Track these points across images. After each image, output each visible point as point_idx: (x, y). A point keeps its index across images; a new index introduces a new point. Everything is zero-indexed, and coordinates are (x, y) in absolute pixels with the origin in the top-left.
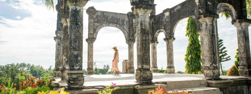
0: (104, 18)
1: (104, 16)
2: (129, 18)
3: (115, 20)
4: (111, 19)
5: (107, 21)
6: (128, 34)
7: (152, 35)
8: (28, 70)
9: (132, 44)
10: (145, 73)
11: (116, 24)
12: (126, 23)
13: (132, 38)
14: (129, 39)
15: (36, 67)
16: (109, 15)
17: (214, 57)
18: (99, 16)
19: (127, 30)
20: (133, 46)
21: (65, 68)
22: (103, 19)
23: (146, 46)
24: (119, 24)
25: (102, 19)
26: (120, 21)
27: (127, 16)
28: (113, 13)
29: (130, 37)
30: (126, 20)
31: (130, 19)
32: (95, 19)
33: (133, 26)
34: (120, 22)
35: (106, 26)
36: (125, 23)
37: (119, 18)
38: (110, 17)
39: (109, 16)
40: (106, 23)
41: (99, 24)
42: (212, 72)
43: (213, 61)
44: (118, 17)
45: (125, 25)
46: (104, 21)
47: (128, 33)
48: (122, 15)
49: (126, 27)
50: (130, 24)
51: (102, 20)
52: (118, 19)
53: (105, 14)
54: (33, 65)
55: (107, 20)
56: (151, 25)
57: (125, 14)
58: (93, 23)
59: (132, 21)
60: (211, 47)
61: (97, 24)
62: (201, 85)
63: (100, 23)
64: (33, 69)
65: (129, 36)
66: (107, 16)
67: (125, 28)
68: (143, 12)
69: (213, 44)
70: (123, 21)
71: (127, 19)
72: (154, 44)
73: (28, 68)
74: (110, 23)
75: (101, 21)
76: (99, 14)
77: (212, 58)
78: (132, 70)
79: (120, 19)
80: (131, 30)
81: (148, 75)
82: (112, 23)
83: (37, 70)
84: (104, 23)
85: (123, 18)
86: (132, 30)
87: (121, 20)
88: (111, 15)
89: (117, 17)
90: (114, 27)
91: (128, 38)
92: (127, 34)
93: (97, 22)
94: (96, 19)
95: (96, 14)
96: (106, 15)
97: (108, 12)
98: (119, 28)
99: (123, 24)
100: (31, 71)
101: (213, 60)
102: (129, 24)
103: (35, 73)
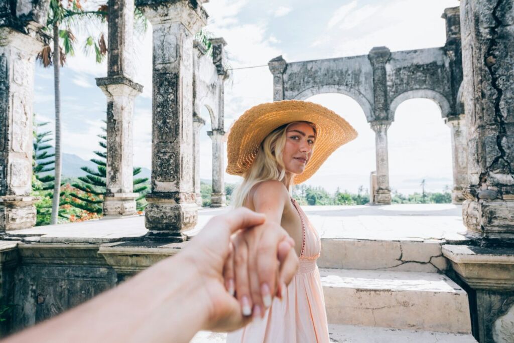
0: (306, 78)
1: (307, 72)
2: (372, 64)
3: (336, 76)
4: (326, 74)
5: (315, 82)
6: (371, 105)
7: (451, 98)
8: (303, 194)
9: (383, 131)
10: (157, 207)
11: (338, 84)
12: (366, 79)
13: (383, 115)
14: (374, 117)
15: (315, 189)
16: (319, 66)
17: (499, 138)
18: (295, 74)
19: (370, 95)
20: (386, 134)
21: (110, 190)
22: (304, 79)
23: (165, 123)
24: (347, 85)
25: (302, 80)
26: (349, 75)
27: (367, 60)
28: (329, 60)
29: (377, 113)
30: (363, 71)
31: (377, 66)
32: (287, 83)
33: (386, 81)
34: (350, 79)
35: (313, 95)
36: (362, 79)
37: (344, 70)
38: (322, 70)
39: (320, 69)
40: (313, 87)
41: (296, 93)
42: (480, 207)
43: (489, 161)
44: (343, 67)
45: (363, 83)
46: (308, 82)
47: (372, 102)
48: (353, 60)
49: (366, 88)
50: (376, 78)
51: (302, 82)
52: (342, 72)
53: (309, 68)
54: (310, 186)
55: (314, 79)
56: (448, 70)
57: (364, 56)
58: (281, 93)
59: (384, 69)
60: (483, 95)
61: (291, 92)
62: (402, 261)
63: (299, 90)
64: (310, 194)
65: (374, 110)
66: (313, 70)
67: (362, 91)
68: (156, 19)
69: (495, 80)
70: (356, 75)
71: (367, 68)
72: (455, 122)
73: (303, 191)
74: (323, 86)
75: (300, 84)
76: (295, 69)
77: (484, 145)
78: (384, 195)
79: (347, 72)
80: (379, 92)
81: (164, 213)
82: (326, 85)
83: (316, 194)
84: (308, 87)
85: (357, 67)
86: (383, 94)
87: (350, 72)
88: (325, 66)
89: (340, 68)
90: (333, 92)
91: (372, 116)
92: (368, 106)
93: (292, 89)
94: (290, 82)
95: (289, 71)
96: (312, 68)
97: (316, 61)
98: (346, 93)
99: (358, 82)
100: (308, 195)
101: (496, 153)
102: (374, 80)
103: (313, 200)
